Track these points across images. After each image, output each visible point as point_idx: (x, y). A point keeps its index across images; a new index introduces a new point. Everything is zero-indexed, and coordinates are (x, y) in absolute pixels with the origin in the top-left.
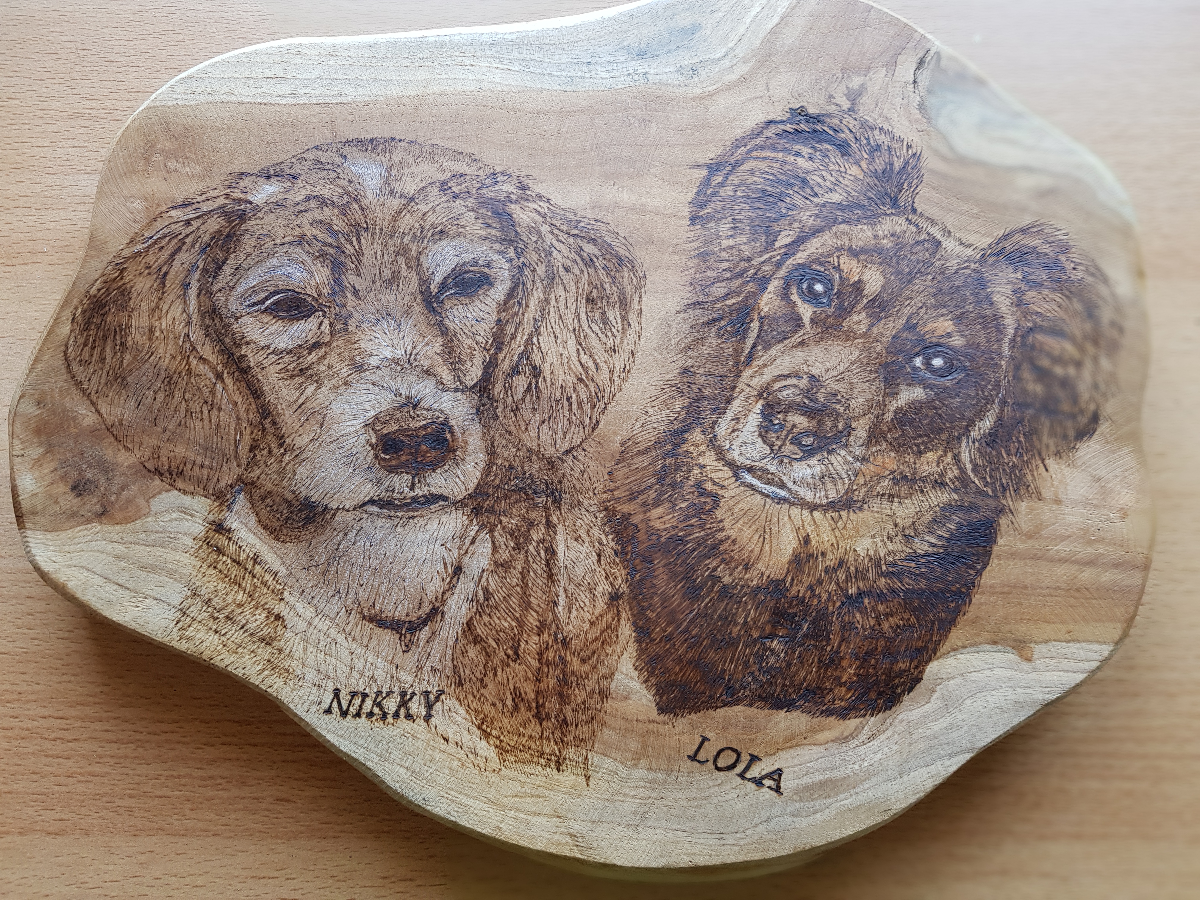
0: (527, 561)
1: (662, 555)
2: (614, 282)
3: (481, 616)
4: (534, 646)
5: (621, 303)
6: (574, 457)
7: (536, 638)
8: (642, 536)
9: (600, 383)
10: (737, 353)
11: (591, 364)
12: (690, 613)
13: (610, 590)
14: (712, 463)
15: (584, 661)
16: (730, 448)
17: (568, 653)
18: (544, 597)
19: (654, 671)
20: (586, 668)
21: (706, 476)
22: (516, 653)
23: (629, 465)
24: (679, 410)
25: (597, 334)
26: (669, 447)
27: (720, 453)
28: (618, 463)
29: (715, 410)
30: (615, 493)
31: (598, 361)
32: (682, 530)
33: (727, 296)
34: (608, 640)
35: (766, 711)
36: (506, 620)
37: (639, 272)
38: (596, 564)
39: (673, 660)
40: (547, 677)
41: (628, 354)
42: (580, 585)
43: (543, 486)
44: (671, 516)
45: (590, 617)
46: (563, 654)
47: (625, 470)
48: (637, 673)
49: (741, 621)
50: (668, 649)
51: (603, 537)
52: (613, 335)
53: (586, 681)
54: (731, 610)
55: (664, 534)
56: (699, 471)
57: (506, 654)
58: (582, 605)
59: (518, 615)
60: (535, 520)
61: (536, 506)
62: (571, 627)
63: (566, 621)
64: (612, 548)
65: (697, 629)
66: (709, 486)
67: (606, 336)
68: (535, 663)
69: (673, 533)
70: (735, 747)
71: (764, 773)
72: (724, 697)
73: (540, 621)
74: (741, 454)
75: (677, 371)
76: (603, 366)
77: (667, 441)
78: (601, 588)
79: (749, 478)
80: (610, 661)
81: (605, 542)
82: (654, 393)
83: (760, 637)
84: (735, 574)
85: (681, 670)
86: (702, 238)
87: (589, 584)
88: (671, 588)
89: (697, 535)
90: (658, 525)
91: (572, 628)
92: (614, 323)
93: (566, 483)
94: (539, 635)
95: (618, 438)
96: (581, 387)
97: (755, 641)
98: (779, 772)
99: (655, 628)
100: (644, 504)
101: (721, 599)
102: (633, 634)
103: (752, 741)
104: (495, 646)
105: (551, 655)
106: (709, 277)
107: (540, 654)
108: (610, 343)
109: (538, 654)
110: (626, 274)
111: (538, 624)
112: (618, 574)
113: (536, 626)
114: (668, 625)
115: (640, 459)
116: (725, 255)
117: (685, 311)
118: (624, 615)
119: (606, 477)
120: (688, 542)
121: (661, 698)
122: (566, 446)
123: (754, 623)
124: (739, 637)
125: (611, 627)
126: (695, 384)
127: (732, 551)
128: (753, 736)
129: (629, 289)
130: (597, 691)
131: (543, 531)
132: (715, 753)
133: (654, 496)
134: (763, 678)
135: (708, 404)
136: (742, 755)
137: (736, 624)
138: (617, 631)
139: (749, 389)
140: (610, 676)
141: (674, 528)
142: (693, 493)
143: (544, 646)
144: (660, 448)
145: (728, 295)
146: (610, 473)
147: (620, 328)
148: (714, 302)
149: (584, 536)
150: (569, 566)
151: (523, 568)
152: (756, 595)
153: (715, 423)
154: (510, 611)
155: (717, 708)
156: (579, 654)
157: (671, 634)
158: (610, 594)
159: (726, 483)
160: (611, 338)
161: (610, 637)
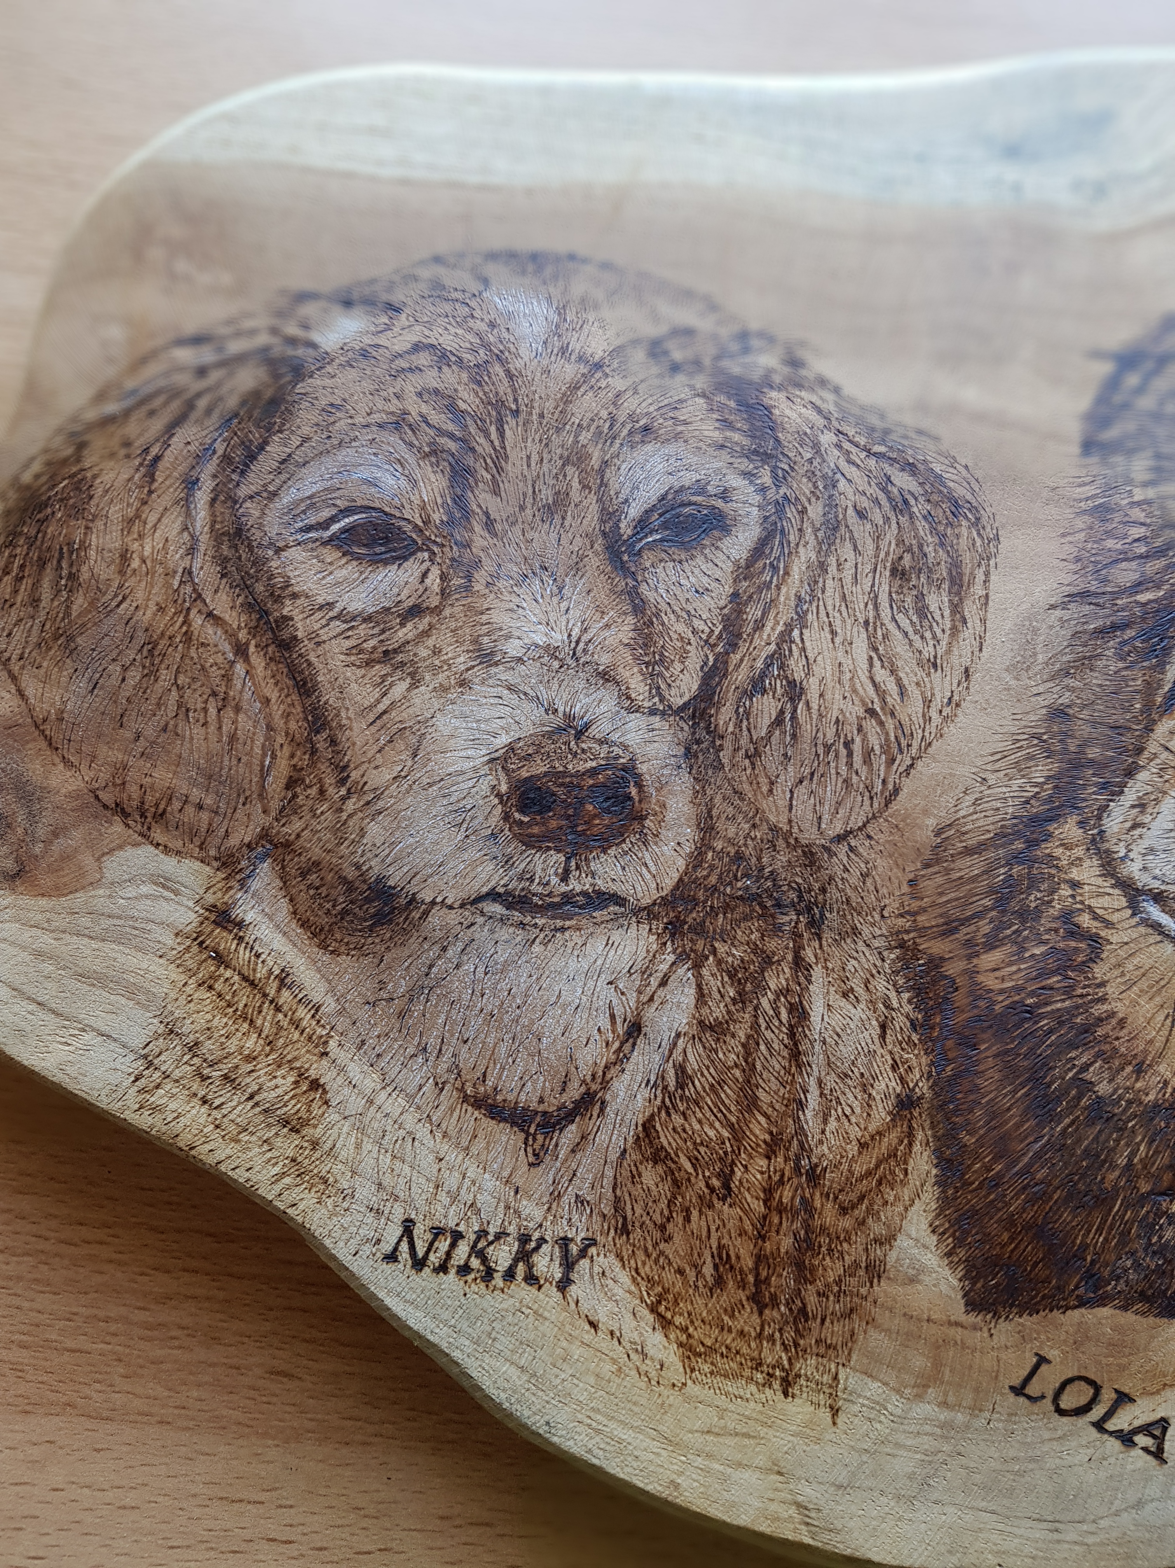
0: (755, 1026)
1: (994, 1035)
2: (942, 544)
3: (668, 1114)
4: (759, 1176)
5: (953, 582)
6: (851, 849)
7: (763, 1163)
8: (960, 998)
9: (906, 721)
10: (1150, 688)
11: (891, 686)
12: (1036, 1141)
13: (898, 1090)
14: (1093, 881)
15: (844, 1211)
16: (1126, 856)
17: (818, 1194)
18: (782, 1090)
19: (966, 1239)
20: (846, 1223)
21: (1082, 903)
22: (727, 1186)
23: (948, 871)
24: (1042, 780)
25: (906, 634)
26: (1019, 845)
27: (1109, 863)
28: (927, 866)
29: (1104, 786)
30: (920, 918)
31: (905, 681)
32: (1032, 994)
33: (1138, 586)
34: (889, 1177)
35: (1151, 1320)
36: (712, 1126)
37: (988, 529)
38: (876, 1041)
39: (1000, 1221)
40: (778, 1232)
41: (958, 674)
42: (846, 1075)
43: (793, 895)
44: (1014, 968)
45: (860, 1134)
46: (808, 1195)
47: (940, 880)
48: (935, 1238)
49: (1122, 1161)
50: (993, 1201)
51: (893, 995)
52: (934, 637)
53: (845, 1245)
54: (1107, 1141)
55: (1001, 998)
56: (1070, 892)
57: (708, 1186)
58: (848, 1111)
59: (733, 1120)
60: (774, 953)
61: (777, 929)
62: (825, 1147)
63: (817, 1137)
64: (907, 1017)
65: (1044, 1172)
66: (1085, 920)
67: (922, 637)
68: (758, 1207)
69: (1017, 998)
70: (1092, 1376)
71: (1137, 1423)
72: (1081, 1291)
73: (771, 1133)
74: (1145, 869)
75: (1044, 711)
76: (912, 690)
77: (1017, 834)
78: (883, 1086)
79: (1155, 913)
80: (889, 1214)
81: (895, 1005)
82: (1000, 747)
83: (1151, 1192)
84: (1119, 1079)
85: (1012, 1239)
86: (1100, 482)
87: (862, 1075)
88: (1006, 1095)
89: (1059, 1005)
90: (990, 981)
91: (826, 1151)
92: (938, 617)
93: (833, 893)
94: (769, 1158)
95: (931, 822)
96: (871, 725)
97: (1143, 1199)
98: (1163, 1423)
99: (973, 1164)
100: (969, 943)
101: (1091, 1122)
102: (934, 1171)
103: (1123, 1368)
104: (690, 1170)
105: (786, 1194)
106: (1110, 550)
107: (769, 1192)
108: (928, 651)
109: (764, 1191)
110: (964, 532)
111: (767, 1137)
112: (914, 1062)
113: (765, 1141)
114: (995, 1160)
115: (968, 861)
116: (1137, 514)
117: (1064, 606)
118: (920, 1136)
119: (905, 889)
120: (1042, 1017)
121: (974, 1284)
122: (838, 828)
123: (1145, 1167)
124: (1116, 1190)
125: (895, 1155)
126: (1072, 737)
127: (1117, 1038)
128: (1124, 1361)
129: (967, 559)
130: (863, 1265)
131: (788, 975)
132: (1057, 1385)
133: (986, 929)
134: (1152, 1263)
135: (1094, 775)
136: (1103, 1391)
137: (1113, 1167)
138: (906, 1162)
139: (1165, 755)
140: (887, 1240)
141: (1018, 989)
142: (1056, 931)
143: (776, 1178)
144: (1003, 846)
145: (1140, 584)
146: (912, 883)
147: (948, 625)
148: (1116, 595)
149: (860, 990)
150: (828, 1040)
151: (748, 1037)
152: (1152, 1119)
153: (1103, 809)
154: (720, 1108)
155: (1068, 1308)
156: (836, 1198)
157: (1000, 1176)
158: (898, 1096)
159: (1115, 918)
160: (931, 643)
161: (893, 1173)
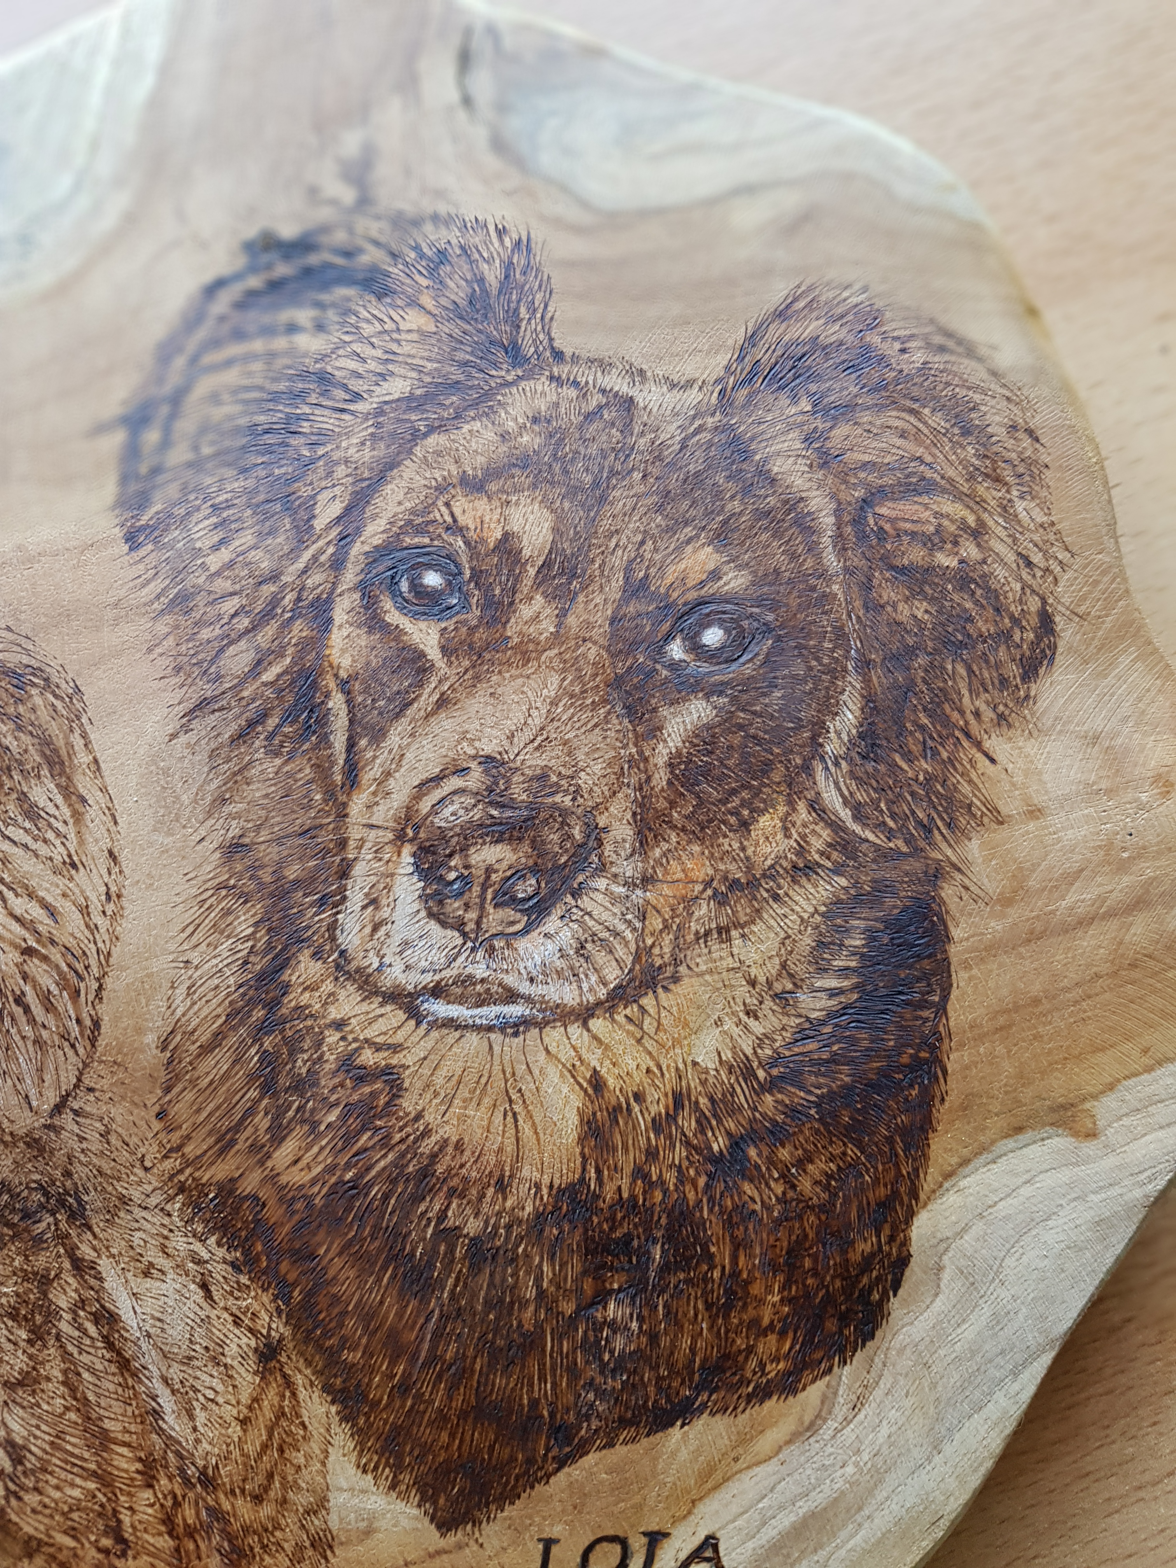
0: (66, 1356)
1: (328, 1233)
2: (20, 728)
3: (19, 1499)
4: (150, 1511)
5: (51, 764)
6: (76, 1113)
7: (148, 1494)
8: (274, 1212)
9: (71, 943)
10: (322, 770)
11: (36, 912)
12: (428, 1320)
13: (253, 1343)
14: (357, 1010)
16: (381, 964)
17: (222, 1496)
18: (129, 1410)
19: (402, 1460)
20: (267, 1510)
21: (355, 1040)
22: (120, 1539)
23: (193, 1082)
24: (250, 930)
25: (26, 846)
26: (259, 1013)
27: (366, 982)
28: (168, 1090)
29: (322, 902)
30: (187, 1150)
31: (49, 899)
32: (348, 1166)
33: (258, 666)
34: (289, 1440)
35: (645, 1442)
36: (73, 1485)
37: (64, 685)
38: (205, 1305)
39: (431, 1423)
40: (199, 1558)
41: (103, 862)
42: (190, 1358)
43: (37, 1197)
44: (316, 1149)
45: (235, 1412)
46: (212, 1503)
47: (189, 1096)
48: (369, 1477)
49: (530, 1293)
50: (412, 1407)
51: (197, 1247)
52: (58, 834)
54: (504, 1280)
55: (316, 1189)
56: (338, 1035)
57: (100, 1550)
58: (211, 1395)
60: (48, 1270)
61: (38, 1242)
62: (205, 1445)
63: (191, 1438)
64: (225, 1261)
65: (453, 1347)
66: (368, 1057)
67: (45, 841)
68: (165, 1543)
69: (333, 1180)
70: (611, 1532)
71: (683, 1556)
72: (555, 1452)
73: (140, 1460)
74: (408, 967)
75: (217, 855)
76: (60, 904)
77: (251, 1003)
78: (234, 1346)
79: (441, 1009)
81: (206, 1256)
82: (188, 917)
83: (577, 1311)
84: (485, 1208)
85: (452, 1436)
86: (165, 569)
87: (207, 1349)
88: (371, 1290)
89: (382, 1164)
90: (297, 1177)
91: (209, 1448)
92: (52, 810)
93: (80, 1172)
94: (150, 1486)
95: (151, 1039)
96: (35, 967)
97: (573, 1321)
98: (711, 1541)
99: (371, 1380)
100: (255, 1148)
101: (475, 1268)
102: (333, 1409)
103: (639, 1507)
104: (72, 1543)
105: (188, 1514)
106: (209, 641)
107: (168, 1521)
108: (59, 853)
109: (164, 1522)
110: (38, 701)
111: (139, 1466)
112: (256, 1306)
113: (138, 1472)
114: (393, 1363)
115: (210, 1061)
116: (222, 585)
117: (186, 729)
118: (299, 1380)
119: (157, 1126)
120: (370, 1185)
121: (435, 1503)
122: (52, 1097)
123: (559, 1287)
124: (539, 1326)
125: (284, 1414)
126: (262, 867)
127: (462, 1166)
128: (637, 1499)
129: (54, 729)
130: (307, 1544)
131: (75, 1285)
132: (579, 1560)
133: (266, 1123)
134: (614, 1384)
135: (306, 895)
136: (631, 1541)
137: (524, 1304)
138: (298, 1416)
139: (373, 833)
140: (320, 1505)
141: (331, 1169)
142: (342, 1085)
143: (169, 1503)
144: (241, 1023)
145: (259, 662)
146: (161, 1115)
147: (66, 812)
148: (237, 688)
149: (161, 1261)
150: (152, 1331)
151: (65, 1372)
152: (542, 1231)
153: (333, 927)
154: (72, 1463)
155: (548, 1476)
156: (243, 1491)
157: (406, 1375)
158: (256, 1350)
159: (399, 1037)
160: (58, 842)
161: (289, 1433)
